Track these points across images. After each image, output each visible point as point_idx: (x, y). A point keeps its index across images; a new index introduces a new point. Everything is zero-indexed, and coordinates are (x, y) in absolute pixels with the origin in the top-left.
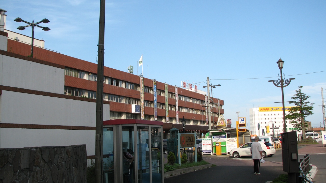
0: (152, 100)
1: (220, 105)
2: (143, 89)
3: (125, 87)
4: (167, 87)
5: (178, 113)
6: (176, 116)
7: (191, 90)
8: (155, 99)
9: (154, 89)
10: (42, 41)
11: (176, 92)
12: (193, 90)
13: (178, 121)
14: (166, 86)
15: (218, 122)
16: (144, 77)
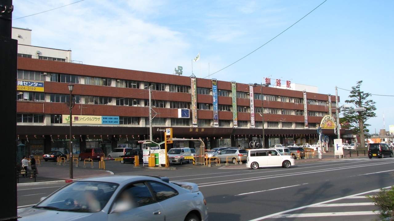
0: (210, 102)
1: (332, 102)
2: (195, 91)
3: (169, 91)
4: (235, 86)
5: (253, 116)
6: (250, 118)
7: (280, 86)
8: (214, 101)
9: (214, 89)
10: (68, 51)
11: (251, 91)
12: (284, 87)
13: (253, 125)
14: (233, 85)
15: (321, 123)
16: (196, 77)
